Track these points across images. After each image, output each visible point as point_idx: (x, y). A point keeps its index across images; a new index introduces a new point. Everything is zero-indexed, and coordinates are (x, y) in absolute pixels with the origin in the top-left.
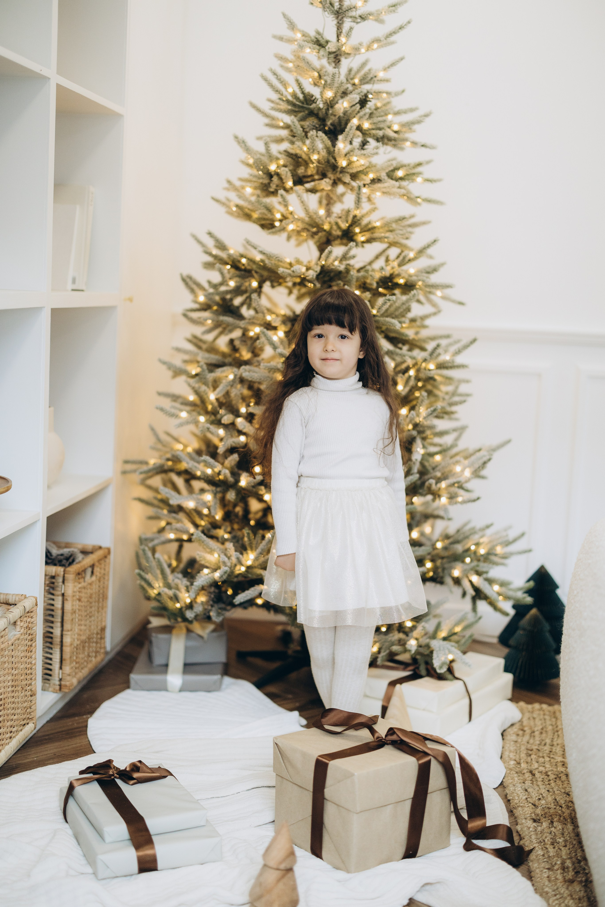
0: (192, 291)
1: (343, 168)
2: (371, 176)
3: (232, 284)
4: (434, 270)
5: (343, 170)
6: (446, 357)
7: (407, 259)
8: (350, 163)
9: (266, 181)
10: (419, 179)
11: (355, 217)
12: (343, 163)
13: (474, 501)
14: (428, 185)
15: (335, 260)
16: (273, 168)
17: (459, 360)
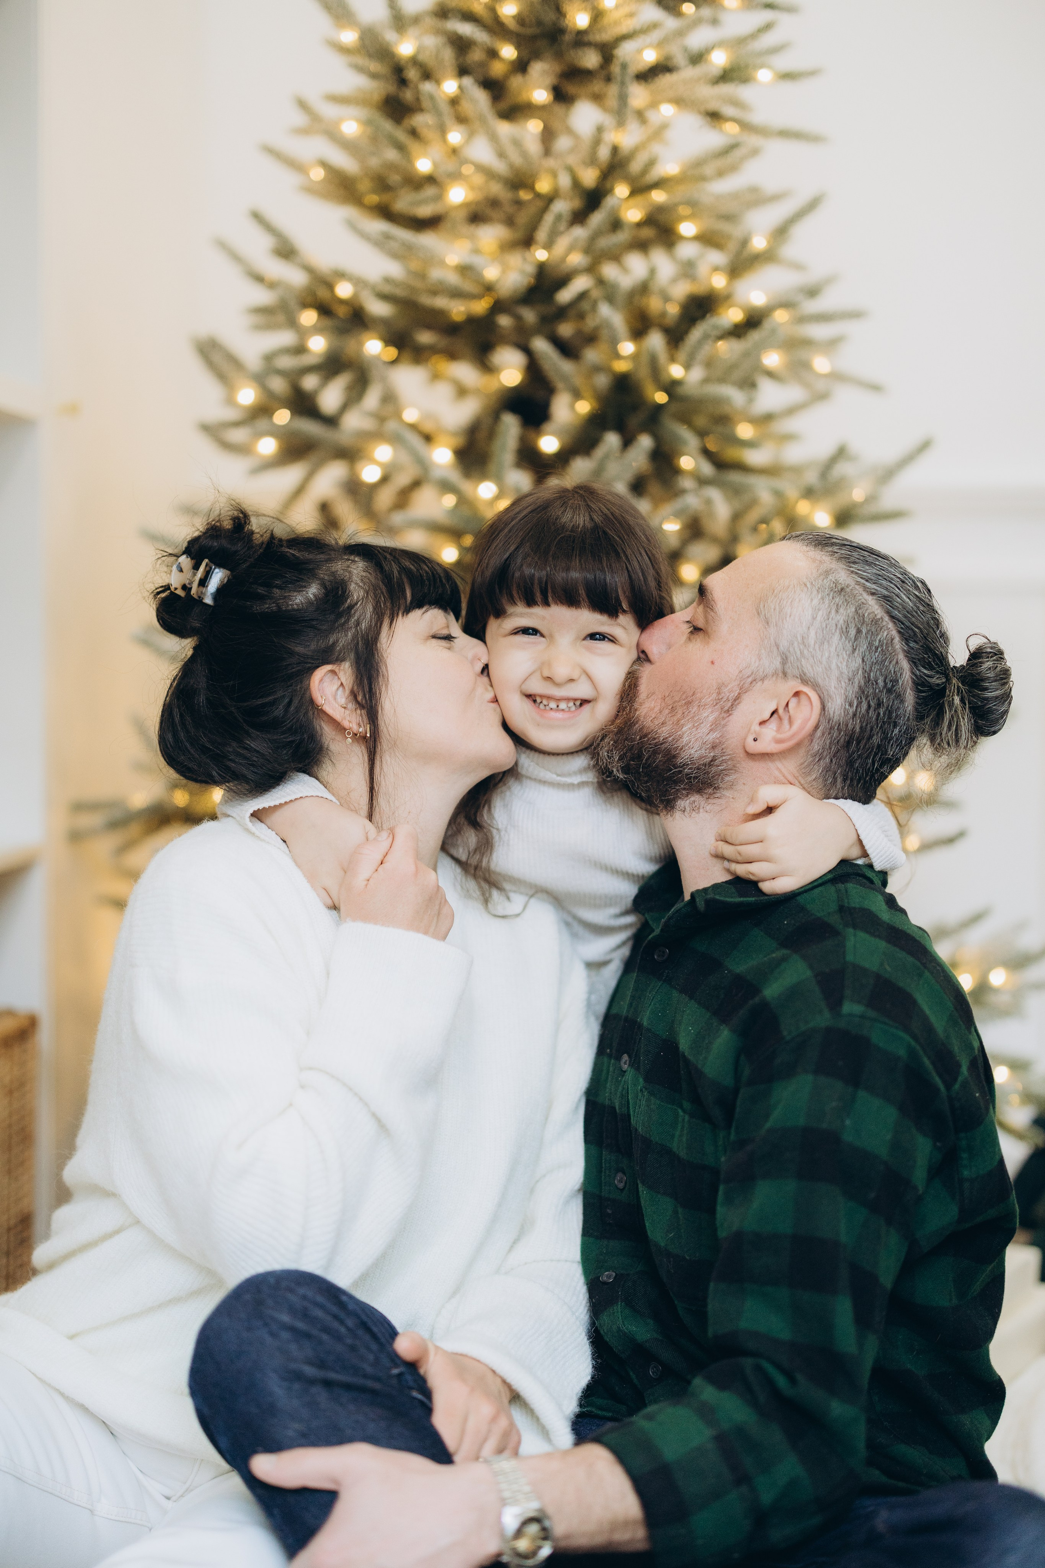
0: (222, 377)
1: (580, 33)
2: (650, 57)
3: (318, 344)
4: (812, 292)
5: (581, 39)
6: (858, 494)
7: (745, 254)
8: (597, 16)
9: (390, 88)
10: (764, 75)
11: (615, 150)
12: (581, 20)
13: (950, 841)
14: (788, 87)
15: (571, 249)
16: (406, 48)
17: (889, 499)
